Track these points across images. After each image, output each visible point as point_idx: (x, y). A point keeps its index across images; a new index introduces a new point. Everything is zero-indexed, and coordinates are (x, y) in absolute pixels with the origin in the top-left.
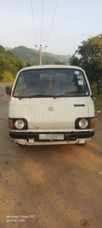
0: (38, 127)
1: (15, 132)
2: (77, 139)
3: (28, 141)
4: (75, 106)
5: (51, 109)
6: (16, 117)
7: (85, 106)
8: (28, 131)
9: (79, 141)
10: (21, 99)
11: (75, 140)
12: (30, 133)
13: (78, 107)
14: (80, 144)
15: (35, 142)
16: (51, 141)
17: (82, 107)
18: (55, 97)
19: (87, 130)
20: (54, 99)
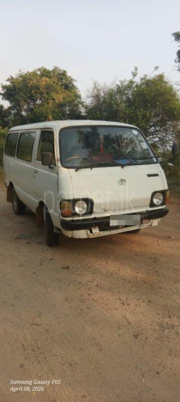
0: (107, 209)
1: (72, 220)
2: (151, 221)
3: (91, 232)
4: (149, 176)
5: (122, 182)
6: (76, 197)
7: (159, 175)
8: (92, 216)
10: (79, 170)
12: (95, 218)
13: (151, 177)
14: (153, 227)
15: (101, 232)
16: (120, 227)
18: (123, 166)
19: (161, 207)
20: (122, 168)
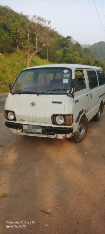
0: (23, 119)
1: (8, 122)
2: (55, 134)
5: (33, 104)
7: (62, 103)
8: (17, 122)
9: (57, 136)
11: (53, 134)
14: (58, 139)
15: (22, 133)
17: (59, 104)
18: (38, 94)
19: (63, 127)
20: (38, 95)
